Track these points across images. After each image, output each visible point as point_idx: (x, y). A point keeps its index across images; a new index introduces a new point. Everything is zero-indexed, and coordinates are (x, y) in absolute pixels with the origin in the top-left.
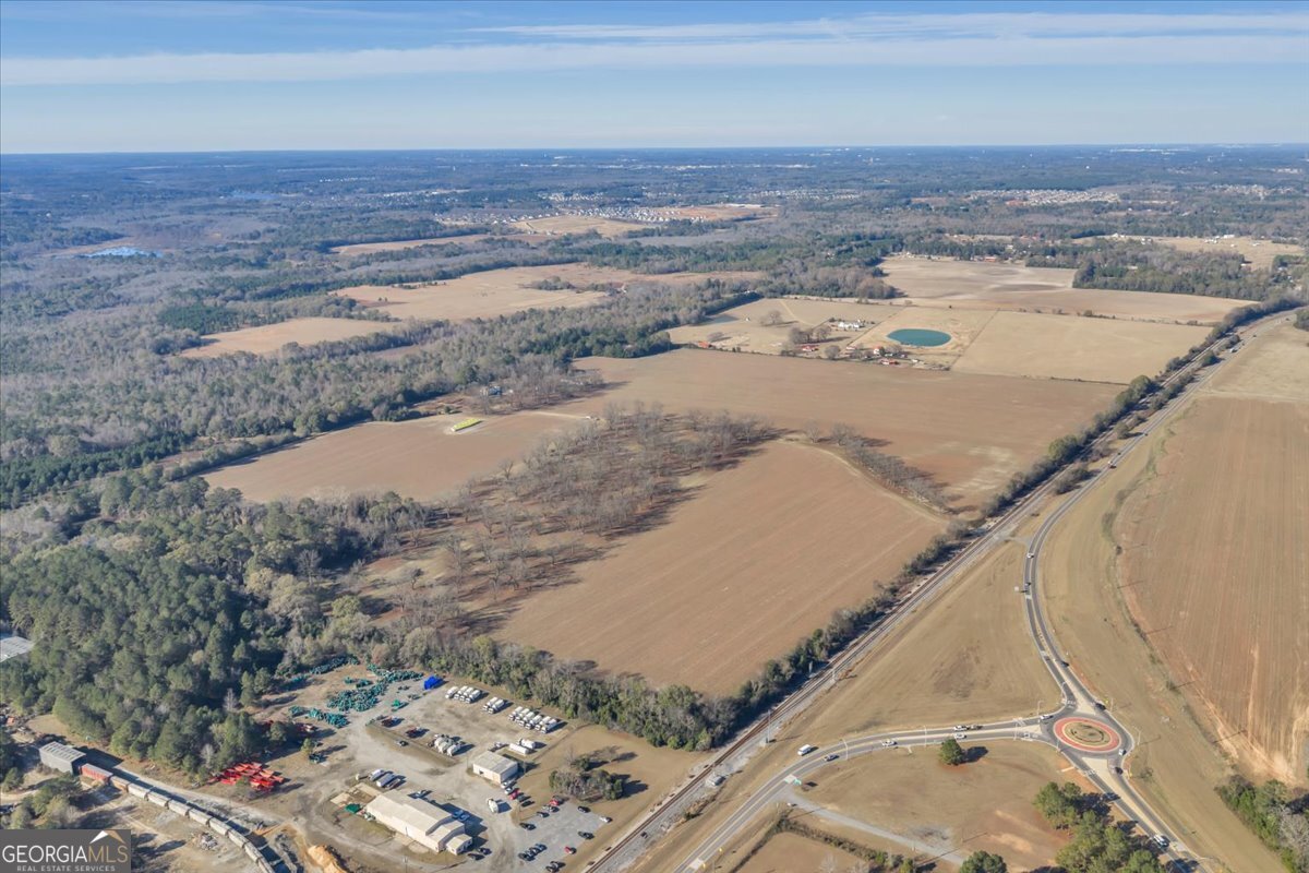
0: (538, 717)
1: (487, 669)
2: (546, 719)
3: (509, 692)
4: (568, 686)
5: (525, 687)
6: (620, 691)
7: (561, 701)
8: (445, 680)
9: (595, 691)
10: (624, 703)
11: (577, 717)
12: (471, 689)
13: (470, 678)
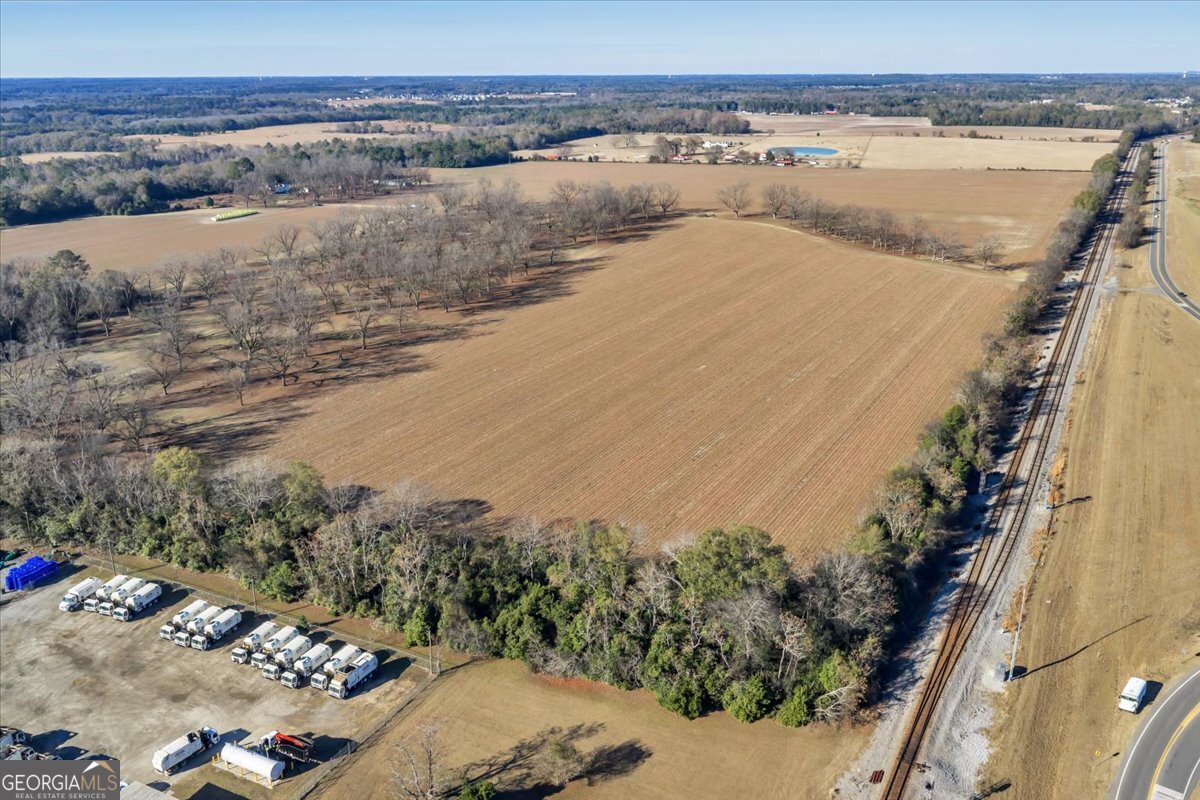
0: (320, 648)
1: (182, 524)
2: (346, 653)
3: (243, 583)
4: (405, 556)
5: (284, 566)
6: (553, 559)
7: (388, 600)
8: (78, 563)
9: (481, 564)
10: (569, 593)
11: (437, 641)
12: (135, 581)
13: (143, 555)
